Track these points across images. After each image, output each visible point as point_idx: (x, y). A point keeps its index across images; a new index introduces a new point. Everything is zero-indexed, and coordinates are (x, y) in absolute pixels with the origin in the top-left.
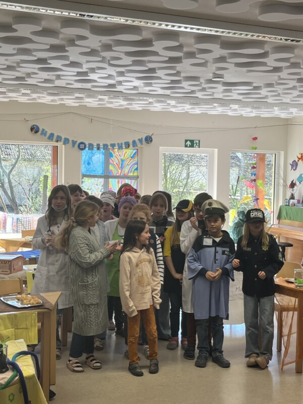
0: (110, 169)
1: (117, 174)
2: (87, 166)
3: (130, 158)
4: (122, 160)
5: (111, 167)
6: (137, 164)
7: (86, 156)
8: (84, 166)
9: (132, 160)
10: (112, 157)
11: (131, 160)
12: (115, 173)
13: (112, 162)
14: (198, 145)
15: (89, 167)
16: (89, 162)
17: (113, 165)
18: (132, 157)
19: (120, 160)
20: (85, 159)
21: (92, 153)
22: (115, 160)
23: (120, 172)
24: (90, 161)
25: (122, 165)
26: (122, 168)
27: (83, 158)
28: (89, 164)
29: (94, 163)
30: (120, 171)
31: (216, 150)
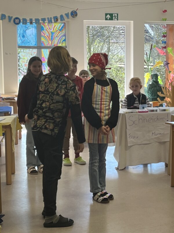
0: (42, 40)
1: (48, 45)
2: (22, 38)
3: (59, 31)
4: (52, 33)
5: (43, 39)
6: (65, 36)
7: (21, 30)
8: (19, 38)
9: (61, 33)
10: (44, 30)
11: (59, 32)
12: (46, 44)
13: (43, 35)
14: (116, 18)
15: (24, 39)
16: (23, 35)
17: (45, 37)
18: (60, 30)
19: (50, 33)
20: (20, 33)
21: (26, 27)
22: (46, 33)
23: (50, 44)
24: (25, 34)
25: (52, 37)
26: (52, 40)
27: (18, 32)
28: (23, 36)
29: (28, 36)
30: (50, 42)
31: (132, 22)
